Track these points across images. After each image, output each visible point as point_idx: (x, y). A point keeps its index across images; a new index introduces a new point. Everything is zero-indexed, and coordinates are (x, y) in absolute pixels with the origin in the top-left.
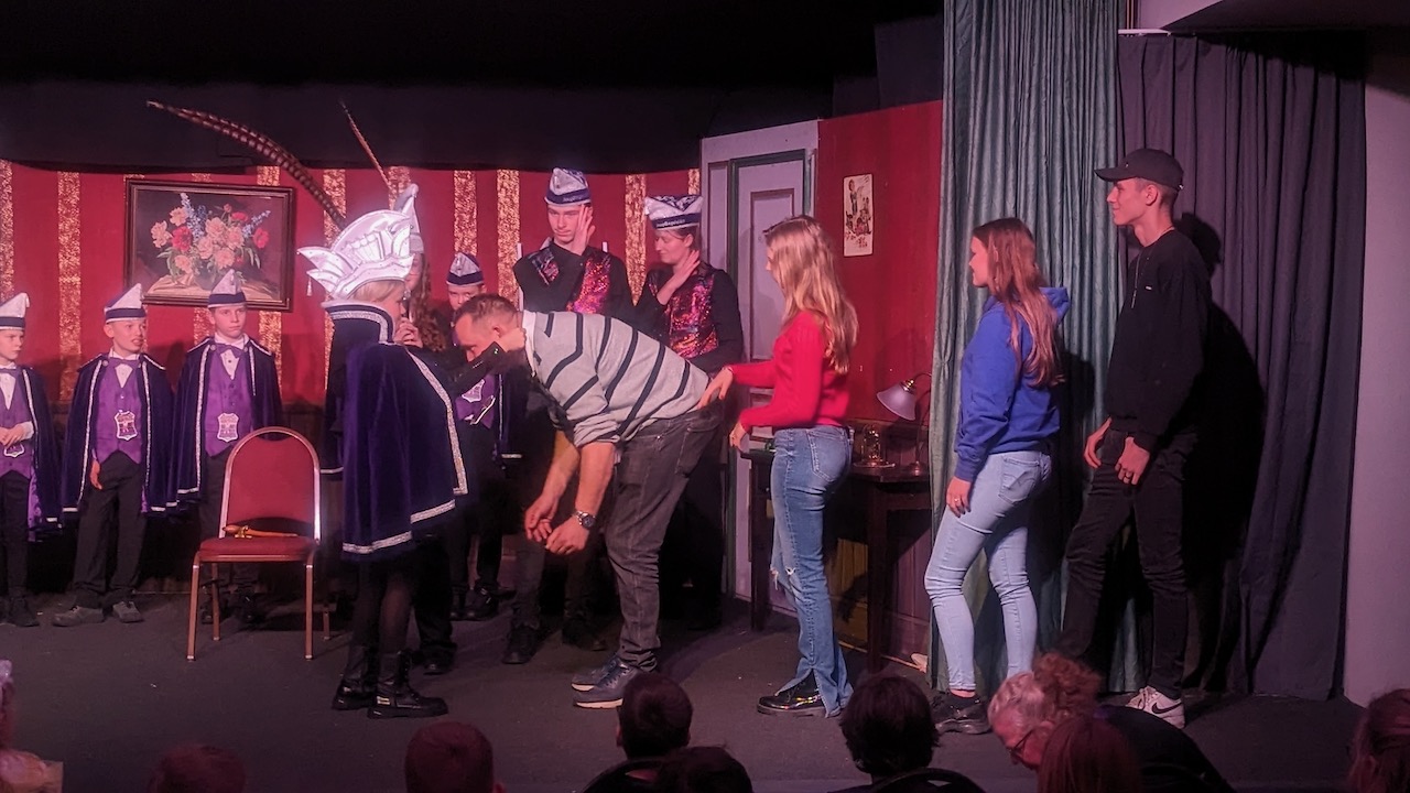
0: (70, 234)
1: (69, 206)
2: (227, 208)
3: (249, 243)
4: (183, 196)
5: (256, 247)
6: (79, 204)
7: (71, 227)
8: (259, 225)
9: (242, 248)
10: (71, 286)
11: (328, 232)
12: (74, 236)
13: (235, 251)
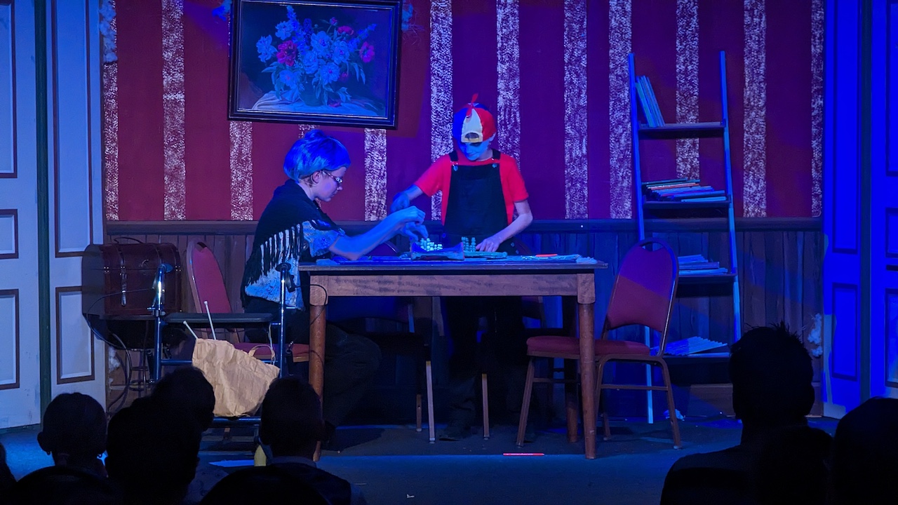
0: (174, 49)
2: (333, 22)
3: (355, 57)
4: (290, 9)
5: (361, 61)
6: (183, 18)
8: (366, 40)
9: (347, 62)
10: (176, 103)
11: (434, 45)
12: (177, 51)
13: (340, 66)
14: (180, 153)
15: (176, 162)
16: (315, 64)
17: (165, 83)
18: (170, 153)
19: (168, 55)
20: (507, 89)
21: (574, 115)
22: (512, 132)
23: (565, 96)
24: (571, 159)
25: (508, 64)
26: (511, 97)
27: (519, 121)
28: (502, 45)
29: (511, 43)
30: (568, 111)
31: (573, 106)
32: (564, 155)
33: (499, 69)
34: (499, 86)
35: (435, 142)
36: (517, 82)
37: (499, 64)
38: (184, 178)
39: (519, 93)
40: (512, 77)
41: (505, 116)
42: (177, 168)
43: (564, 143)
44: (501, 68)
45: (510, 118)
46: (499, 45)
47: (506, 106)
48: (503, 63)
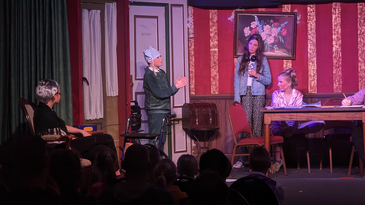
0: (214, 33)
1: (213, 22)
2: (272, 21)
3: (280, 34)
4: (256, 17)
5: (282, 35)
6: (218, 21)
7: (214, 30)
8: (284, 27)
9: (277, 36)
10: (215, 52)
11: (309, 29)
12: (215, 33)
13: (274, 37)
14: (217, 70)
15: (215, 73)
16: (265, 37)
17: (211, 45)
18: (213, 70)
19: (212, 35)
20: (337, 44)
21: (362, 54)
22: (338, 61)
23: (358, 47)
24: (361, 70)
25: (337, 35)
26: (338, 47)
27: (341, 56)
28: (335, 28)
29: (338, 27)
30: (360, 52)
31: (361, 50)
32: (358, 68)
33: (333, 37)
34: (333, 43)
35: (310, 64)
36: (340, 42)
37: (333, 35)
38: (218, 79)
39: (341, 46)
40: (338, 40)
41: (336, 54)
42: (215, 75)
43: (358, 64)
44: (334, 37)
45: (337, 55)
46: (333, 28)
47: (336, 51)
48: (335, 35)
